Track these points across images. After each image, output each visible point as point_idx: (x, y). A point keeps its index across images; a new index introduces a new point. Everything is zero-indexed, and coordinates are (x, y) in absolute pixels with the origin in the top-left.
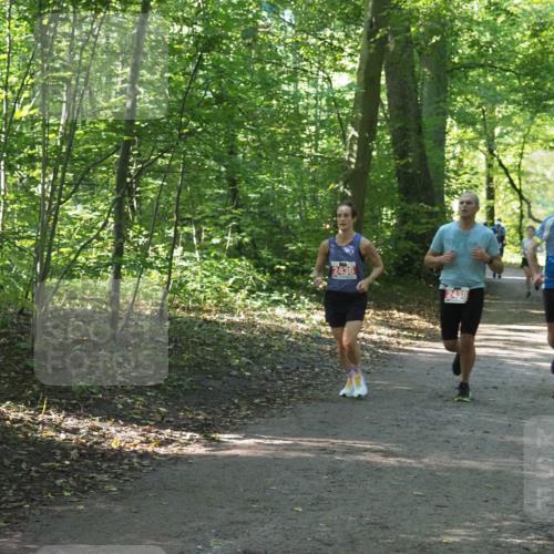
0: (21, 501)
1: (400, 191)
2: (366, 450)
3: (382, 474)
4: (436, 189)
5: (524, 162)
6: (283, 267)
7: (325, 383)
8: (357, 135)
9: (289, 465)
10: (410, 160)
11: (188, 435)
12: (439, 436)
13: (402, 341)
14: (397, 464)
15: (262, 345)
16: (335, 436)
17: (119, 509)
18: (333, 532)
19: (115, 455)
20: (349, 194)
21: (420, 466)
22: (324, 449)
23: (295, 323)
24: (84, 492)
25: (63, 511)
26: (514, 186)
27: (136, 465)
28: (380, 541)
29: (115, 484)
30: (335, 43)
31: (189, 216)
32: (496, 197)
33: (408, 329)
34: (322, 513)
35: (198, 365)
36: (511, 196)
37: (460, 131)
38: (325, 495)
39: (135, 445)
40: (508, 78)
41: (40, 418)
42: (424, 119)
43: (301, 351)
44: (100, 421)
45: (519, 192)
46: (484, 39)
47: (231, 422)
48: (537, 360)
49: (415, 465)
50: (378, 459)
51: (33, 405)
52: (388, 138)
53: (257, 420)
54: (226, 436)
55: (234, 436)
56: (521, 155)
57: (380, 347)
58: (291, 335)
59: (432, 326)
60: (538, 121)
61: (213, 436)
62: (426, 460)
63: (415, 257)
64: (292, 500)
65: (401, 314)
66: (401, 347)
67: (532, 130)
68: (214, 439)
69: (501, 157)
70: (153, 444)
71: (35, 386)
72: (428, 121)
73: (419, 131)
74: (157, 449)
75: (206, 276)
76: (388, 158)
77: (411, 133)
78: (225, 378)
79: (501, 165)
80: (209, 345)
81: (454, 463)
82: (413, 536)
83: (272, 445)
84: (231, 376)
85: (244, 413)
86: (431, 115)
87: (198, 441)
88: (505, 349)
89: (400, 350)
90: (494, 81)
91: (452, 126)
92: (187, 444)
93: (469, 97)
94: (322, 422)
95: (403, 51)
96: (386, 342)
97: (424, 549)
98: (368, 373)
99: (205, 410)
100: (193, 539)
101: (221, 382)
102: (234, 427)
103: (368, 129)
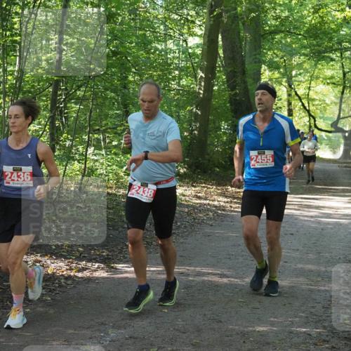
1: (232, 111)
2: (209, 274)
5: (311, 93)
7: (184, 232)
8: (203, 76)
10: (238, 91)
11: (97, 265)
13: (233, 206)
14: (228, 282)
16: (190, 265)
17: (52, 311)
18: (186, 324)
19: (50, 278)
20: (200, 113)
21: (244, 283)
22: (182, 273)
26: (305, 107)
27: (63, 284)
29: (50, 296)
30: (189, 18)
31: (97, 128)
32: (294, 115)
33: (237, 198)
34: (180, 313)
36: (303, 114)
37: (270, 73)
38: (182, 302)
39: (63, 272)
40: (300, 39)
42: (246, 66)
44: (41, 256)
45: (308, 111)
46: (284, 15)
47: (123, 256)
48: (319, 217)
49: (240, 283)
50: (216, 279)
52: (224, 77)
54: (120, 265)
55: (125, 265)
56: (309, 88)
57: (219, 210)
60: (320, 66)
61: (113, 265)
62: (247, 280)
65: (233, 189)
66: (232, 209)
67: (316, 72)
68: (113, 267)
69: (296, 90)
70: (74, 271)
72: (249, 67)
73: (244, 72)
74: (76, 274)
75: (109, 166)
76: (224, 90)
77: (238, 74)
78: (120, 229)
79: (296, 94)
80: (110, 209)
82: (237, 327)
83: (150, 271)
84: (124, 228)
86: (251, 63)
87: (103, 269)
88: (299, 210)
89: (232, 211)
90: (291, 41)
91: (265, 70)
92: (95, 271)
93: (276, 51)
94: (181, 256)
95: (233, 23)
96: (224, 207)
97: (244, 335)
98: (211, 225)
99: (107, 249)
100: (99, 330)
101: (118, 232)
102: (126, 260)
103: (211, 72)
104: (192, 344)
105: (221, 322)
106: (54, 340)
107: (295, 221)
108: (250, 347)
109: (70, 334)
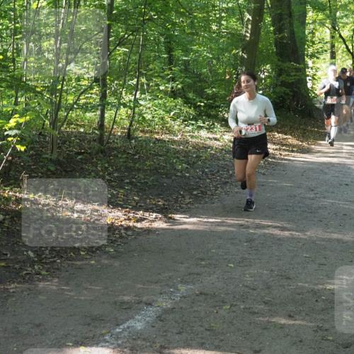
0: (55, 257)
1: (278, 54)
2: (269, 226)
3: (282, 242)
4: (300, 53)
6: (202, 104)
8: (251, 19)
9: (220, 235)
11: (154, 215)
12: (315, 217)
13: (284, 153)
14: (290, 236)
15: (195, 156)
16: (248, 217)
17: (117, 264)
18: (255, 281)
19: (110, 227)
20: (246, 57)
21: (306, 237)
22: (242, 225)
23: (213, 141)
24: (93, 252)
25: (82, 264)
26: (349, 50)
27: (124, 234)
28: (286, 288)
29: (112, 247)
32: (337, 58)
33: (286, 145)
34: (246, 268)
35: (156, 169)
37: (314, 14)
38: (246, 256)
39: (121, 222)
42: (293, 7)
43: (219, 160)
45: (352, 54)
47: (180, 206)
49: (302, 237)
50: (277, 232)
53: (196, 205)
54: (178, 216)
55: (183, 216)
58: (212, 149)
59: (300, 143)
61: (170, 216)
62: (308, 233)
63: (286, 97)
64: (226, 259)
65: (280, 135)
66: (282, 157)
68: (171, 218)
69: (341, 32)
70: (133, 221)
72: (295, 8)
73: (290, 15)
74: (135, 224)
75: (155, 110)
78: (173, 177)
79: (341, 36)
80: (161, 156)
81: (327, 236)
82: (307, 285)
83: (208, 222)
84: (177, 176)
85: (189, 201)
87: (161, 219)
88: (350, 158)
89: (282, 159)
92: (153, 221)
96: (273, 154)
97: (315, 293)
98: (264, 174)
99: (162, 199)
100: (167, 285)
101: (171, 180)
102: (183, 210)
103: (258, 14)
104: (264, 302)
105: (290, 279)
106: (124, 295)
107: (349, 171)
108: (323, 306)
109: (140, 288)
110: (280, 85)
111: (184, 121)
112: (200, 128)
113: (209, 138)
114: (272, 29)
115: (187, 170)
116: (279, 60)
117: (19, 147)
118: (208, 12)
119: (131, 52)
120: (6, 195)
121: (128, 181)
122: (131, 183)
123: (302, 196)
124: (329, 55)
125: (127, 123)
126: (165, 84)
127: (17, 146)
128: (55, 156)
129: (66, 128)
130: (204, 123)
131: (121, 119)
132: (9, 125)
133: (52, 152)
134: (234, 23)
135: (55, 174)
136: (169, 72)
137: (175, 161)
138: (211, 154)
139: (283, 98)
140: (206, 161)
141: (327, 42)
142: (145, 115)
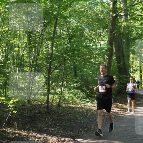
4: (127, 71)
6: (89, 92)
8: (107, 57)
10: (121, 64)
11: (69, 139)
12: (135, 139)
15: (86, 114)
16: (108, 139)
23: (93, 107)
33: (123, 109)
35: (70, 119)
37: (133, 55)
39: (56, 142)
41: (30, 134)
42: (124, 53)
44: (46, 135)
47: (80, 135)
51: (29, 131)
52: (115, 58)
53: (87, 135)
54: (79, 139)
55: (81, 139)
57: (116, 114)
58: (93, 111)
61: (76, 139)
63: (123, 89)
65: (120, 104)
68: (76, 140)
70: (60, 142)
71: (28, 126)
73: (123, 56)
80: (72, 114)
83: (92, 142)
84: (78, 122)
86: (126, 52)
87: (72, 141)
89: (121, 115)
90: (141, 42)
92: (69, 142)
93: (135, 47)
95: (119, 36)
96: (118, 113)
99: (72, 132)
101: (76, 124)
102: (81, 137)
103: (110, 56)
110: (120, 84)
111: (81, 99)
112: (88, 102)
113: (91, 106)
114: (116, 61)
115: (82, 120)
116: (119, 74)
117: (14, 111)
118: (90, 55)
119: (60, 71)
120: (8, 131)
121: (58, 125)
122: (60, 126)
123: (130, 130)
124: (139, 71)
125: (58, 100)
126: (73, 84)
127: (13, 111)
128: (28, 115)
129: (33, 102)
130: (89, 100)
131: (56, 98)
132: (10, 103)
133: (27, 113)
134: (100, 59)
135: (28, 122)
136: (75, 80)
137: (77, 116)
138: (92, 113)
139: (121, 89)
140: (91, 116)
141: (138, 67)
142: (65, 97)
